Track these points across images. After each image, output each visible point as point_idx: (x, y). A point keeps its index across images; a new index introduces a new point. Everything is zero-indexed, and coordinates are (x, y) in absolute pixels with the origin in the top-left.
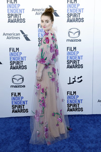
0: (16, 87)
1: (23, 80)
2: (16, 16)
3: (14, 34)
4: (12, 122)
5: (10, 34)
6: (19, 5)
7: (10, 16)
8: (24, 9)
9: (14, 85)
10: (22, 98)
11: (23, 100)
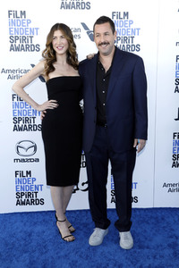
0: (23, 161)
1: (35, 150)
2: (24, 39)
3: (20, 71)
4: (16, 222)
5: (13, 71)
6: (29, 22)
7: (13, 39)
8: (37, 29)
9: (20, 158)
10: (34, 180)
11: (35, 183)
